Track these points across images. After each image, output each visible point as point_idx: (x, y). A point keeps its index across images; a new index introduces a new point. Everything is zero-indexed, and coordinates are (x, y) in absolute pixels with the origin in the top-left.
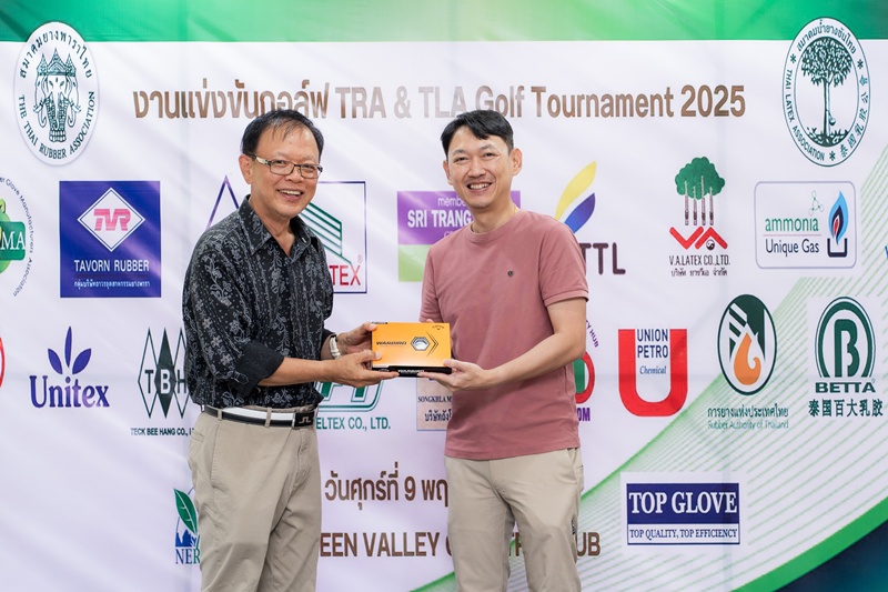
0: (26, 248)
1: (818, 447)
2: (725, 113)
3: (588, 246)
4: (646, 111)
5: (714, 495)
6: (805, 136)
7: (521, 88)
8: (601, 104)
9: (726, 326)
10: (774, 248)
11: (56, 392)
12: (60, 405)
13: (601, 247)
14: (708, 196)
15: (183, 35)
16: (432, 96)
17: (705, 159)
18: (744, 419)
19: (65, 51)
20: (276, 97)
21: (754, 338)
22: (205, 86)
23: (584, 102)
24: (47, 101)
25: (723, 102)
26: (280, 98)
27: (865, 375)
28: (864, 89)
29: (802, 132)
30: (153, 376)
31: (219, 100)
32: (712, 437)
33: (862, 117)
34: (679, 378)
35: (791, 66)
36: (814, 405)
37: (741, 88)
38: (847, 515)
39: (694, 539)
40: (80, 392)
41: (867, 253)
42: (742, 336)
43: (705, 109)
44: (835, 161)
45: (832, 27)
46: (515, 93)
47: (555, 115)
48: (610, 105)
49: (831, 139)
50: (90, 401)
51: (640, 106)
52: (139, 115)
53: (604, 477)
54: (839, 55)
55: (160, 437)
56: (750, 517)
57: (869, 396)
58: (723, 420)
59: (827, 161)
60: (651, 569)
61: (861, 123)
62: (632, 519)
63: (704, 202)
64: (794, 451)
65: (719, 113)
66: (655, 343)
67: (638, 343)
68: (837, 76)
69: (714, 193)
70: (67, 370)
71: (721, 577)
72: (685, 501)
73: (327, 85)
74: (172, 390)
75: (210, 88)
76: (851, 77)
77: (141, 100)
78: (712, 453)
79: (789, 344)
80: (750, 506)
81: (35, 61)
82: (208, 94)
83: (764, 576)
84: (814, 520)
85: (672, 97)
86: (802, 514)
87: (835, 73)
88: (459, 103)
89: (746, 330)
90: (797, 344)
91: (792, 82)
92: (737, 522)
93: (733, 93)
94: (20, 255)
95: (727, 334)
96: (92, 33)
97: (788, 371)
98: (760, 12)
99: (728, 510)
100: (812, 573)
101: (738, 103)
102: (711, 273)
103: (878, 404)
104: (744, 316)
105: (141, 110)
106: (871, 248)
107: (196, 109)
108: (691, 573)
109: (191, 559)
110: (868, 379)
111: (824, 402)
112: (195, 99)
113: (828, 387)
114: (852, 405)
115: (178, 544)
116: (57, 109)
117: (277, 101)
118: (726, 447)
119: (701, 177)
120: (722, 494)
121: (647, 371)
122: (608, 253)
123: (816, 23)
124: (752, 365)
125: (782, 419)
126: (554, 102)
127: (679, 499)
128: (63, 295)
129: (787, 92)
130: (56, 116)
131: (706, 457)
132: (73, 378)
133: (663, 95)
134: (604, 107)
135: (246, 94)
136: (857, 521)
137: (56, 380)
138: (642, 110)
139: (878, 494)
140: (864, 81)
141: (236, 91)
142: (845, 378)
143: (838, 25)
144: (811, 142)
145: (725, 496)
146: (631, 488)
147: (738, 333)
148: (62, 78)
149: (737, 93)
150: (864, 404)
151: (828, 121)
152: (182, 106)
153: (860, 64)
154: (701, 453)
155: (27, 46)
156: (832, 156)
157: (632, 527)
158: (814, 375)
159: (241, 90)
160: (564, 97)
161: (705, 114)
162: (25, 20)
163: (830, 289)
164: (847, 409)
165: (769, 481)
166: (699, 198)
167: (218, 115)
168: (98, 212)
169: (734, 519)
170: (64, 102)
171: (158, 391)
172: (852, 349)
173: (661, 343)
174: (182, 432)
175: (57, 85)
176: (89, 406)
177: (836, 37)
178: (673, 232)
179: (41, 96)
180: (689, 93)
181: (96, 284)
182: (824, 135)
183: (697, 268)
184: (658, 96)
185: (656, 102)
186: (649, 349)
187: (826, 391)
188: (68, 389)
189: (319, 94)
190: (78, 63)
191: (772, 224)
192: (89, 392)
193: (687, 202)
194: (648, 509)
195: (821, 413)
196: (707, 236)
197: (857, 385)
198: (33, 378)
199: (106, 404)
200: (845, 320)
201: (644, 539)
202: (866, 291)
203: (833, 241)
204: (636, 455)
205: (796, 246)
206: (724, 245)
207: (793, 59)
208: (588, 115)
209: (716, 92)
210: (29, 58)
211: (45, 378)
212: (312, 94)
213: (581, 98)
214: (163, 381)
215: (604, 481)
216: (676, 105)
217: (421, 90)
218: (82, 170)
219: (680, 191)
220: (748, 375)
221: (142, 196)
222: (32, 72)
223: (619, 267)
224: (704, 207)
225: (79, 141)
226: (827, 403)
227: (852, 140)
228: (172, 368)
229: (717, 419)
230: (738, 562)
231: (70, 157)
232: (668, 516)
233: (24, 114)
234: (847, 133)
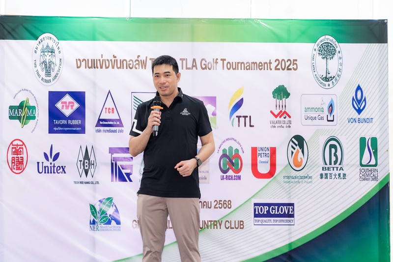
0: (36, 115)
1: (323, 190)
2: (290, 69)
3: (241, 117)
4: (262, 68)
5: (285, 207)
6: (319, 78)
7: (217, 59)
8: (246, 65)
9: (290, 146)
10: (307, 118)
11: (47, 168)
12: (48, 173)
13: (245, 117)
14: (284, 99)
15: (94, 39)
16: (184, 62)
17: (283, 86)
18: (297, 180)
19: (51, 44)
20: (128, 61)
21: (300, 151)
22: (102, 57)
23: (239, 65)
24: (44, 62)
25: (289, 65)
26: (129, 62)
27: (340, 164)
28: (340, 61)
29: (318, 76)
30: (82, 162)
31: (107, 62)
32: (285, 186)
33: (340, 71)
34: (273, 165)
35: (315, 52)
36: (321, 175)
37: (296, 60)
38: (334, 214)
39: (278, 223)
40: (55, 168)
41: (341, 120)
42: (296, 150)
43: (283, 68)
44: (330, 87)
45: (329, 39)
46: (215, 61)
47: (229, 69)
48: (249, 66)
49: (328, 79)
50: (59, 171)
51: (260, 66)
52: (78, 67)
53: (246, 200)
54: (331, 49)
55: (84, 185)
56: (298, 215)
57: (342, 172)
58: (289, 180)
59: (327, 87)
60: (262, 234)
61: (339, 73)
62: (256, 216)
63: (282, 101)
64: (314, 192)
65: (288, 69)
66: (264, 152)
67: (258, 152)
68: (331, 56)
69: (286, 98)
70: (51, 160)
71: (288, 237)
72: (275, 209)
73: (147, 57)
74: (89, 168)
75: (103, 58)
76: (336, 57)
77: (79, 62)
78: (285, 192)
79: (313, 153)
80: (298, 211)
81: (40, 47)
82: (103, 60)
83: (303, 237)
84: (321, 217)
85: (271, 63)
86: (317, 214)
87: (330, 55)
88: (194, 64)
89: (297, 148)
90: (316, 153)
91: (315, 58)
92: (293, 217)
93: (293, 62)
94: (34, 118)
95: (291, 149)
96: (60, 38)
97: (313, 162)
98: (303, 33)
99: (290, 213)
100: (320, 236)
101: (295, 65)
102: (285, 127)
103: (344, 175)
104: (297, 143)
105: (79, 65)
106: (343, 119)
107: (99, 66)
108: (277, 235)
109: (95, 229)
110: (341, 166)
111: (325, 174)
112: (98, 62)
113: (327, 168)
114: (335, 175)
115: (91, 223)
116: (48, 65)
117: (128, 63)
118: (290, 190)
119: (282, 92)
120: (288, 207)
121: (262, 162)
122: (248, 119)
123: (323, 37)
124: (299, 160)
125: (310, 180)
126: (229, 64)
127: (273, 209)
128: (49, 133)
129: (313, 62)
130: (48, 68)
131: (282, 194)
132: (53, 163)
133: (268, 62)
134: (247, 67)
135: (117, 60)
136: (337, 217)
137: (47, 164)
138: (261, 67)
139: (345, 207)
140: (340, 58)
141: (113, 59)
142: (333, 165)
143: (331, 38)
144: (321, 80)
145: (289, 208)
146: (255, 204)
147: (294, 149)
148: (50, 54)
149: (295, 62)
150: (339, 175)
151: (327, 73)
152: (94, 64)
153: (339, 52)
154: (281, 192)
155: (37, 42)
156: (329, 85)
157: (256, 218)
158: (322, 164)
159: (116, 59)
160: (232, 63)
161: (283, 69)
162: (36, 32)
163: (328, 133)
164: (333, 177)
165: (305, 202)
166: (281, 99)
167: (107, 68)
168: (62, 103)
169: (292, 216)
170: (50, 62)
171: (84, 168)
172: (335, 155)
173: (267, 152)
174: (92, 183)
175: (48, 56)
176: (58, 173)
177: (331, 42)
178: (271, 112)
179: (42, 60)
180: (277, 62)
181: (62, 129)
182: (326, 78)
183: (280, 125)
184: (266, 63)
185: (266, 65)
186: (262, 154)
187: (326, 170)
188: (51, 167)
189: (144, 60)
190: (56, 48)
191: (307, 109)
192: (59, 168)
193: (276, 101)
194: (261, 212)
195: (324, 178)
196: (284, 114)
197: (337, 168)
198: (38, 163)
199: (65, 173)
200: (333, 145)
201: (260, 223)
202: (340, 134)
203: (329, 116)
204: (257, 193)
205: (315, 118)
206: (290, 117)
207: (315, 50)
208: (241, 69)
209: (287, 62)
210: (38, 46)
211: (43, 163)
212: (141, 60)
213: (238, 63)
214: (86, 164)
215: (246, 202)
216: (273, 66)
217: (181, 59)
218: (57, 88)
219: (274, 97)
220: (298, 164)
221: (79, 97)
222: (39, 51)
223: (252, 125)
224: (282, 103)
225: (56, 77)
226: (326, 174)
227: (336, 79)
228: (89, 160)
229: (287, 180)
230: (294, 232)
231: (52, 82)
232: (268, 215)
233: (36, 66)
234: (334, 77)
